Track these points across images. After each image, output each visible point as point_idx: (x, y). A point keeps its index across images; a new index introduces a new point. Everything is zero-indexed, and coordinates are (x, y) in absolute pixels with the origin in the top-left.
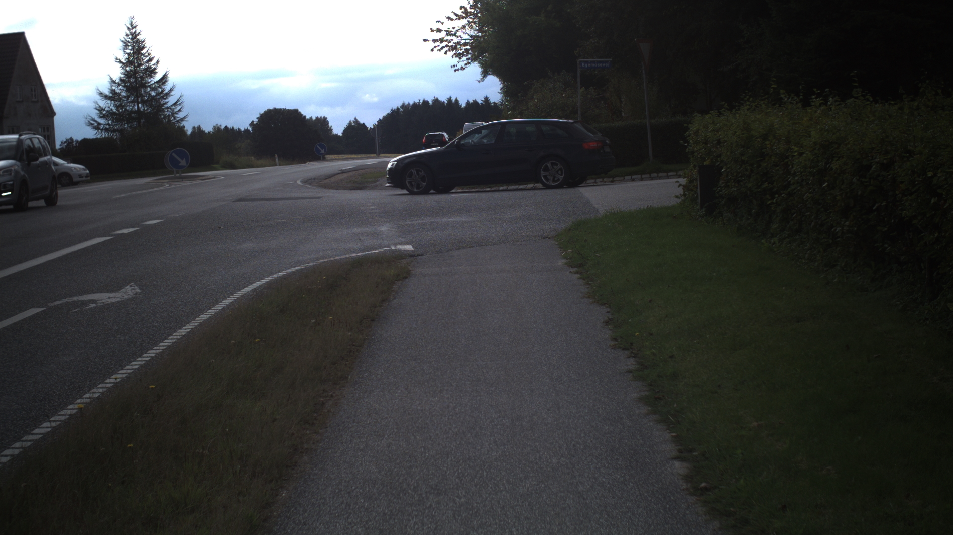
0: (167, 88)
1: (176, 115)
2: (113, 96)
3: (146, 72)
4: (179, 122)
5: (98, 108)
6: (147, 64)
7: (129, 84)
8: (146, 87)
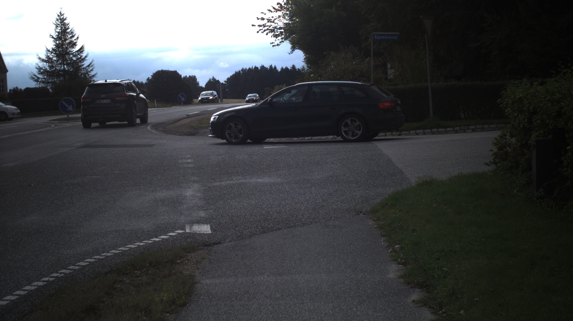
0: (84, 55)
1: (89, 73)
2: (48, 60)
3: (69, 45)
4: (91, 78)
5: (38, 68)
6: (70, 39)
7: (58, 52)
8: (69, 54)
